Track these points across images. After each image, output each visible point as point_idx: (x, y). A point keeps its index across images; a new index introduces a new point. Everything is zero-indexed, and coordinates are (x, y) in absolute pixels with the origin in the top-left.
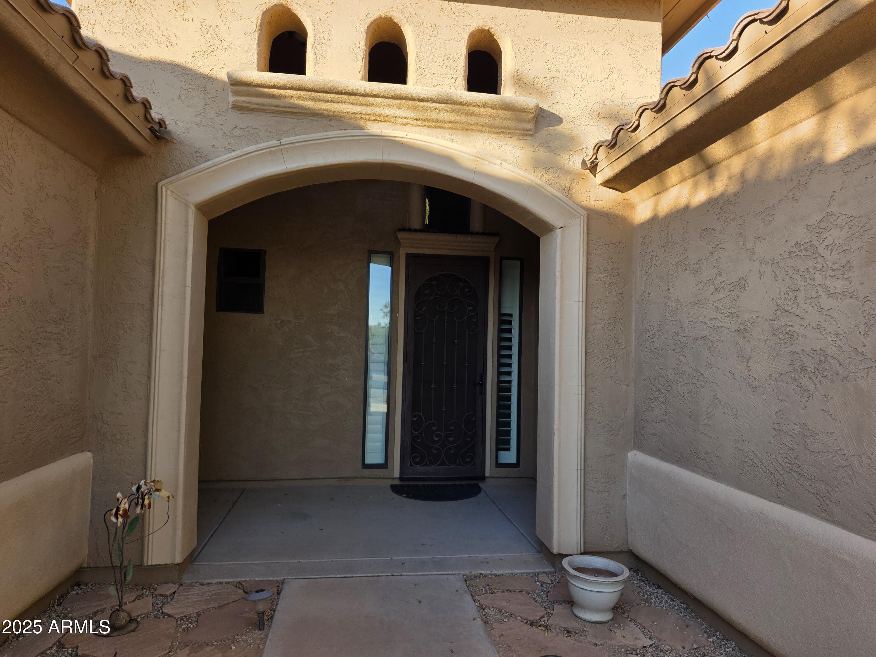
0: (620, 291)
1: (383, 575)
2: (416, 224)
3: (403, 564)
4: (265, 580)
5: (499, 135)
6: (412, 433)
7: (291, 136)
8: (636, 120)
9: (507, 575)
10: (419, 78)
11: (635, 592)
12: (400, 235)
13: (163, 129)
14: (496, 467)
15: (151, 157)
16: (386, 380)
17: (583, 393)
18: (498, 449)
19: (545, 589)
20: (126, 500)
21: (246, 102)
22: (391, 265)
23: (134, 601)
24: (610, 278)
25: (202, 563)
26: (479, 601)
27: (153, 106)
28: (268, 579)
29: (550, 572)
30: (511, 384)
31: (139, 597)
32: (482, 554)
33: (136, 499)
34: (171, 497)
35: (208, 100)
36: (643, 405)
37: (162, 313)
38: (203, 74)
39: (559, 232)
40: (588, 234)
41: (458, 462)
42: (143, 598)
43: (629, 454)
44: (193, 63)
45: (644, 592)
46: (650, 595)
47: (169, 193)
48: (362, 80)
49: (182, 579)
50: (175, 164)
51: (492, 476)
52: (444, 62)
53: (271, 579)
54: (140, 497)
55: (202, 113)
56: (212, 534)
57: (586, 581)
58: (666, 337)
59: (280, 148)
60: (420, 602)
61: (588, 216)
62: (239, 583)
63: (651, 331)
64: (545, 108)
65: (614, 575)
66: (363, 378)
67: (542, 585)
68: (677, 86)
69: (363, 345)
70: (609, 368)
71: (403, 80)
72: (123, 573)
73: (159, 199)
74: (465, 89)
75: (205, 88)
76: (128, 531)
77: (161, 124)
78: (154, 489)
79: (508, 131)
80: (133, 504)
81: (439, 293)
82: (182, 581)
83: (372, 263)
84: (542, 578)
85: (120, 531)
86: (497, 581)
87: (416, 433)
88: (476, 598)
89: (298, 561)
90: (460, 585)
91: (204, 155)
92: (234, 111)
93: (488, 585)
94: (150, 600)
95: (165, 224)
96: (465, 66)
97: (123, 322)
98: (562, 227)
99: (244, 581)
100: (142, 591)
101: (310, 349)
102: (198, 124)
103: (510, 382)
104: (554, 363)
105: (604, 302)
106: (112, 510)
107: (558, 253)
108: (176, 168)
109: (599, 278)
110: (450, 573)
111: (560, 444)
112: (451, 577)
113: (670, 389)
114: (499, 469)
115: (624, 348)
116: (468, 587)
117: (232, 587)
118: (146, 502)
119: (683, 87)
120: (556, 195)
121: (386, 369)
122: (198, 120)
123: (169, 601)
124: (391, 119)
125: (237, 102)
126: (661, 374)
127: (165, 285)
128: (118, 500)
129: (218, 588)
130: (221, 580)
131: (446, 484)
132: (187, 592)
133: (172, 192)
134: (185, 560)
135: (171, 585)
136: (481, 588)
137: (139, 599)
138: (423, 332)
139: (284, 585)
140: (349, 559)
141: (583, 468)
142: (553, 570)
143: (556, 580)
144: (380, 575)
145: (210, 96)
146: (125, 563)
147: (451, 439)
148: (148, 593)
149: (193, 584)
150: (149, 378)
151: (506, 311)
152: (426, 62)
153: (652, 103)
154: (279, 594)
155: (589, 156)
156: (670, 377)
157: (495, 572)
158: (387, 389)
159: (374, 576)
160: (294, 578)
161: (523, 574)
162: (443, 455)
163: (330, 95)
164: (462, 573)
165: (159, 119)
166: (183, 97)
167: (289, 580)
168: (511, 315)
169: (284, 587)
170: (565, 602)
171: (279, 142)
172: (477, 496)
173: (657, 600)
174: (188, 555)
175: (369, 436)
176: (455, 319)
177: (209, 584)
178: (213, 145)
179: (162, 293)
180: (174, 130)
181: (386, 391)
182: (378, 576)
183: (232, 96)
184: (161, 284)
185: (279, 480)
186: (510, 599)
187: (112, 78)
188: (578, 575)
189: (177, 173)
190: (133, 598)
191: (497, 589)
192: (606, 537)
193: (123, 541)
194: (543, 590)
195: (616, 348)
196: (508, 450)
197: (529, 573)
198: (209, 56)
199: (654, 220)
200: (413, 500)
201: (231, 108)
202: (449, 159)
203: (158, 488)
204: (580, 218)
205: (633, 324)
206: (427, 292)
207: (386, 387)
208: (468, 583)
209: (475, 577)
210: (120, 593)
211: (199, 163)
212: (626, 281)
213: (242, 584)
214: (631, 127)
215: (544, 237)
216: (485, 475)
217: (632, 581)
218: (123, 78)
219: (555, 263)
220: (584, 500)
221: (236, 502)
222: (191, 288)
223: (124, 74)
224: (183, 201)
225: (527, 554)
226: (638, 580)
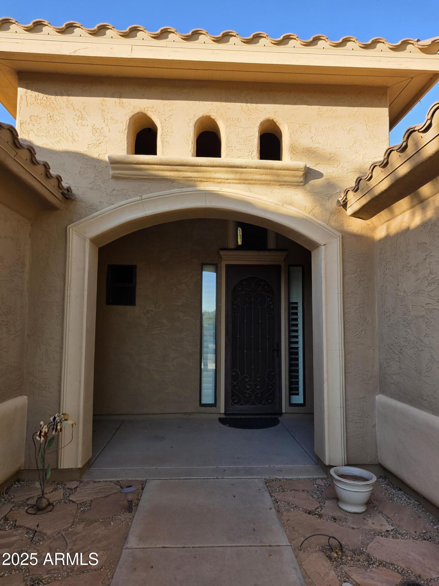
0: (366, 286)
1: (211, 478)
2: (232, 246)
3: (224, 471)
4: (134, 480)
5: (281, 186)
6: (232, 383)
7: (149, 194)
8: (370, 173)
9: (294, 479)
10: (228, 153)
11: (383, 493)
12: (222, 253)
13: (70, 193)
14: (289, 406)
15: (63, 211)
16: (214, 348)
17: (343, 355)
18: (291, 394)
19: (320, 490)
20: (46, 426)
21: (120, 174)
22: (216, 272)
23: (52, 492)
24: (359, 278)
25: (94, 469)
26: (274, 497)
27: (63, 180)
28: (136, 479)
29: (324, 478)
30: (298, 349)
31: (55, 490)
32: (278, 465)
33: (53, 426)
34: (74, 425)
35: (97, 174)
36: (385, 363)
37: (69, 307)
38: (94, 158)
39: (323, 248)
40: (343, 248)
41: (263, 402)
42: (57, 490)
43: (376, 397)
44: (88, 151)
45: (389, 493)
46: (394, 495)
47: (74, 232)
48: (192, 156)
49: (82, 478)
50: (77, 214)
51: (287, 412)
52: (244, 142)
53: (138, 479)
54: (55, 424)
55: (93, 182)
56: (103, 449)
57: (346, 483)
58: (398, 316)
59: (141, 201)
60: (234, 497)
61: (342, 236)
62: (118, 481)
63: (388, 312)
64: (311, 168)
65: (366, 480)
66: (199, 347)
67: (318, 487)
68: (394, 150)
69: (199, 325)
70: (361, 338)
71: (218, 155)
72: (44, 473)
73: (68, 236)
74: (258, 158)
75: (95, 166)
76: (47, 446)
77: (69, 190)
78: (64, 419)
79: (287, 184)
80: (51, 428)
81: (248, 290)
82: (82, 479)
83: (205, 271)
84: (319, 482)
85: (42, 446)
86: (287, 483)
87: (234, 383)
88: (273, 494)
89: (156, 468)
90: (261, 485)
91: (94, 208)
92: (113, 179)
93: (281, 486)
94: (62, 491)
95: (72, 251)
96: (258, 144)
97: (46, 314)
98: (325, 245)
99: (121, 480)
100: (57, 485)
101: (165, 328)
102: (91, 189)
103: (297, 348)
104: (322, 335)
105: (355, 294)
106: (37, 432)
107: (323, 262)
108: (78, 217)
109: (352, 277)
110: (256, 477)
111: (328, 390)
112: (256, 480)
113: (402, 352)
114: (291, 407)
115: (371, 324)
116: (267, 487)
117: (114, 484)
118: (59, 427)
119: (398, 150)
120: (320, 223)
121: (214, 340)
122: (91, 186)
123: (73, 492)
124: (211, 180)
125: (115, 174)
126: (396, 341)
127: (71, 289)
128: (41, 426)
129: (104, 484)
130: (107, 480)
131: (256, 418)
132: (84, 487)
133: (76, 231)
134: (84, 466)
135: (75, 482)
136: (276, 488)
137: (55, 491)
138: (238, 316)
139: (146, 483)
140: (190, 467)
141: (344, 406)
142: (326, 476)
143: (328, 483)
144: (209, 478)
145: (98, 171)
146: (46, 467)
147: (258, 387)
148: (61, 487)
149: (89, 482)
150: (62, 348)
151: (293, 300)
152: (233, 143)
153: (379, 162)
154: (143, 489)
155: (341, 197)
156: (402, 344)
157: (286, 477)
158: (215, 354)
159: (205, 479)
160: (153, 479)
161: (306, 479)
162: (253, 398)
163: (172, 166)
164: (264, 477)
165: (67, 187)
166: (82, 173)
167: (149, 480)
168: (297, 303)
169: (146, 485)
170: (333, 498)
171: (141, 197)
172: (277, 426)
173: (398, 499)
174: (86, 463)
175: (204, 385)
176: (259, 306)
177: (99, 482)
178: (101, 202)
179: (70, 295)
180: (76, 193)
181: (214, 355)
182: (208, 479)
183: (112, 170)
184: (69, 289)
185: (145, 414)
186: (295, 496)
187: (39, 165)
188: (340, 480)
189: (78, 220)
190: (51, 490)
191: (287, 489)
192: (362, 454)
193: (44, 452)
194: (318, 490)
195: (365, 324)
196: (298, 394)
197: (310, 479)
198: (97, 146)
199: (387, 237)
200: (233, 428)
201: (111, 178)
202: (249, 204)
203: (66, 418)
204: (337, 238)
205: (376, 308)
206: (240, 289)
207: (214, 353)
208: (267, 484)
209: (273, 481)
210: (42, 486)
211: (92, 213)
212: (370, 279)
213: (119, 483)
214: (367, 177)
215: (314, 251)
216: (282, 411)
217: (381, 485)
218: (45, 164)
219: (321, 268)
220: (346, 429)
221: (118, 428)
222: (88, 291)
223: (45, 161)
224: (82, 236)
225: (309, 465)
226: (385, 484)
